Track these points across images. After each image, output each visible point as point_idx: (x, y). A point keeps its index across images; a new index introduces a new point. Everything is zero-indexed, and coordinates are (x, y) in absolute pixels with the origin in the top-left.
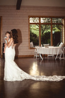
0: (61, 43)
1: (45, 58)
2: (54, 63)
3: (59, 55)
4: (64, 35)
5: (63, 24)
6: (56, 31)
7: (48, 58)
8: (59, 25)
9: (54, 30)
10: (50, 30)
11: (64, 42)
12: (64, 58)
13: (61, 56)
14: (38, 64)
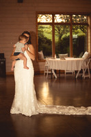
2: (74, 84)
4: (89, 41)
7: (66, 75)
11: (89, 51)
12: (89, 76)
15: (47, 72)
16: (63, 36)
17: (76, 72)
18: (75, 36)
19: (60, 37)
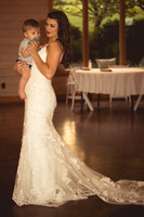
9: (132, 15)
15: (73, 97)
16: (104, 21)
17: (134, 98)
18: (129, 21)
19: (98, 23)
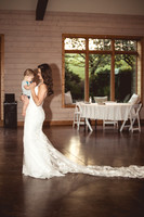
0: (134, 96)
1: (99, 128)
2: (117, 140)
3: (128, 122)
4: (139, 78)
5: (139, 52)
6: (122, 68)
7: (104, 128)
8: (129, 55)
9: (119, 66)
10: (108, 67)
11: (139, 93)
12: (139, 129)
13: (132, 123)
14: (83, 142)
17: (120, 123)
19: (93, 72)
